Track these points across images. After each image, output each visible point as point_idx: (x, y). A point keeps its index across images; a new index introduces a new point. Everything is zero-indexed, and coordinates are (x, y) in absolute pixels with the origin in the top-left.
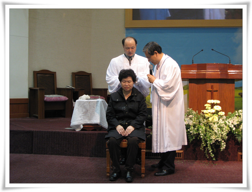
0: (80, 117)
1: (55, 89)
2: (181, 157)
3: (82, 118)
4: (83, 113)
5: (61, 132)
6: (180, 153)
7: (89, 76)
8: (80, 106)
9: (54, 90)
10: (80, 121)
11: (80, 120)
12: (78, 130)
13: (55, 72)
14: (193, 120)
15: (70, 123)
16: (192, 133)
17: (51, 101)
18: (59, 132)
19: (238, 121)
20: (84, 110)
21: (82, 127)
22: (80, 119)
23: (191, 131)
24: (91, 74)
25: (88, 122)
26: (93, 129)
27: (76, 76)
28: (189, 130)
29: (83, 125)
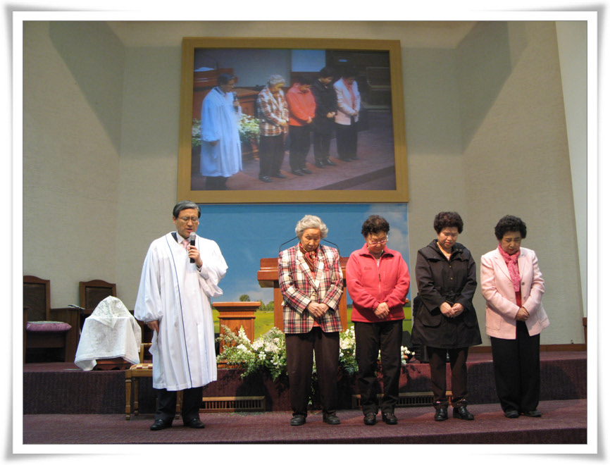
0: (92, 346)
1: (48, 311)
2: (262, 408)
3: (95, 349)
4: (97, 340)
5: (58, 372)
6: (260, 401)
7: (111, 288)
8: (91, 328)
9: (45, 314)
10: (92, 354)
11: (93, 352)
12: (88, 369)
13: (49, 281)
14: (279, 344)
15: (75, 357)
16: (276, 366)
17: (39, 329)
18: (53, 374)
19: (349, 344)
20: (99, 335)
21: (95, 363)
22: (92, 349)
23: (275, 361)
24: (114, 285)
25: (105, 354)
26: (114, 367)
27: (88, 289)
28: (272, 361)
29: (97, 360)
